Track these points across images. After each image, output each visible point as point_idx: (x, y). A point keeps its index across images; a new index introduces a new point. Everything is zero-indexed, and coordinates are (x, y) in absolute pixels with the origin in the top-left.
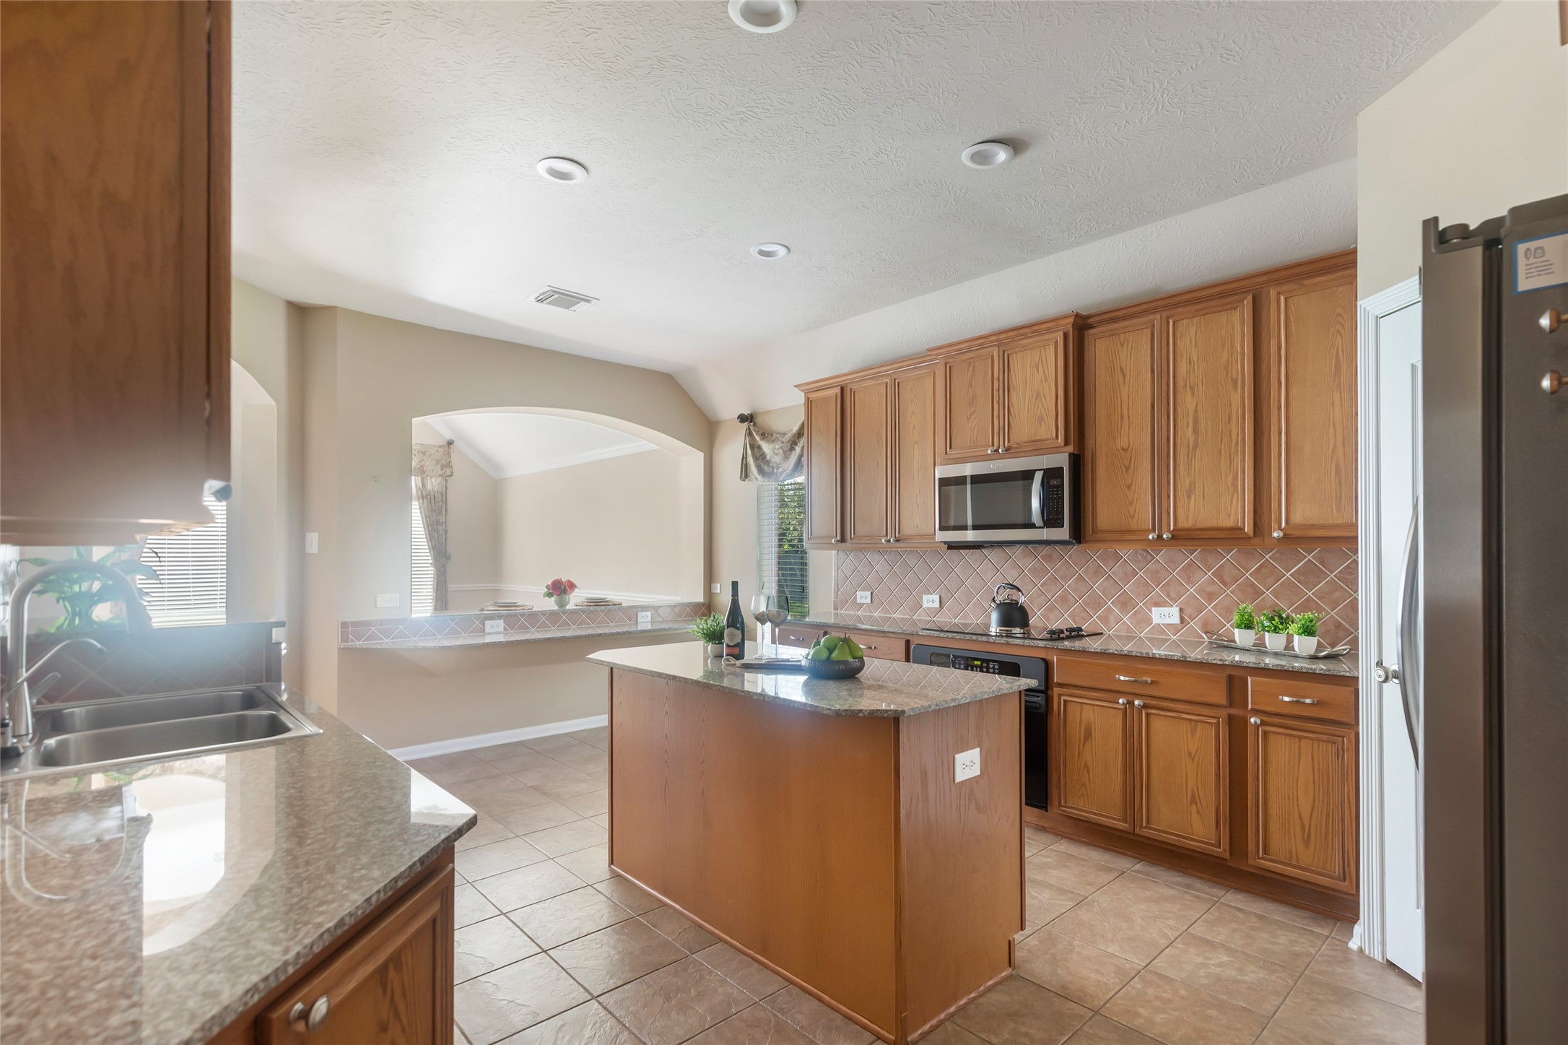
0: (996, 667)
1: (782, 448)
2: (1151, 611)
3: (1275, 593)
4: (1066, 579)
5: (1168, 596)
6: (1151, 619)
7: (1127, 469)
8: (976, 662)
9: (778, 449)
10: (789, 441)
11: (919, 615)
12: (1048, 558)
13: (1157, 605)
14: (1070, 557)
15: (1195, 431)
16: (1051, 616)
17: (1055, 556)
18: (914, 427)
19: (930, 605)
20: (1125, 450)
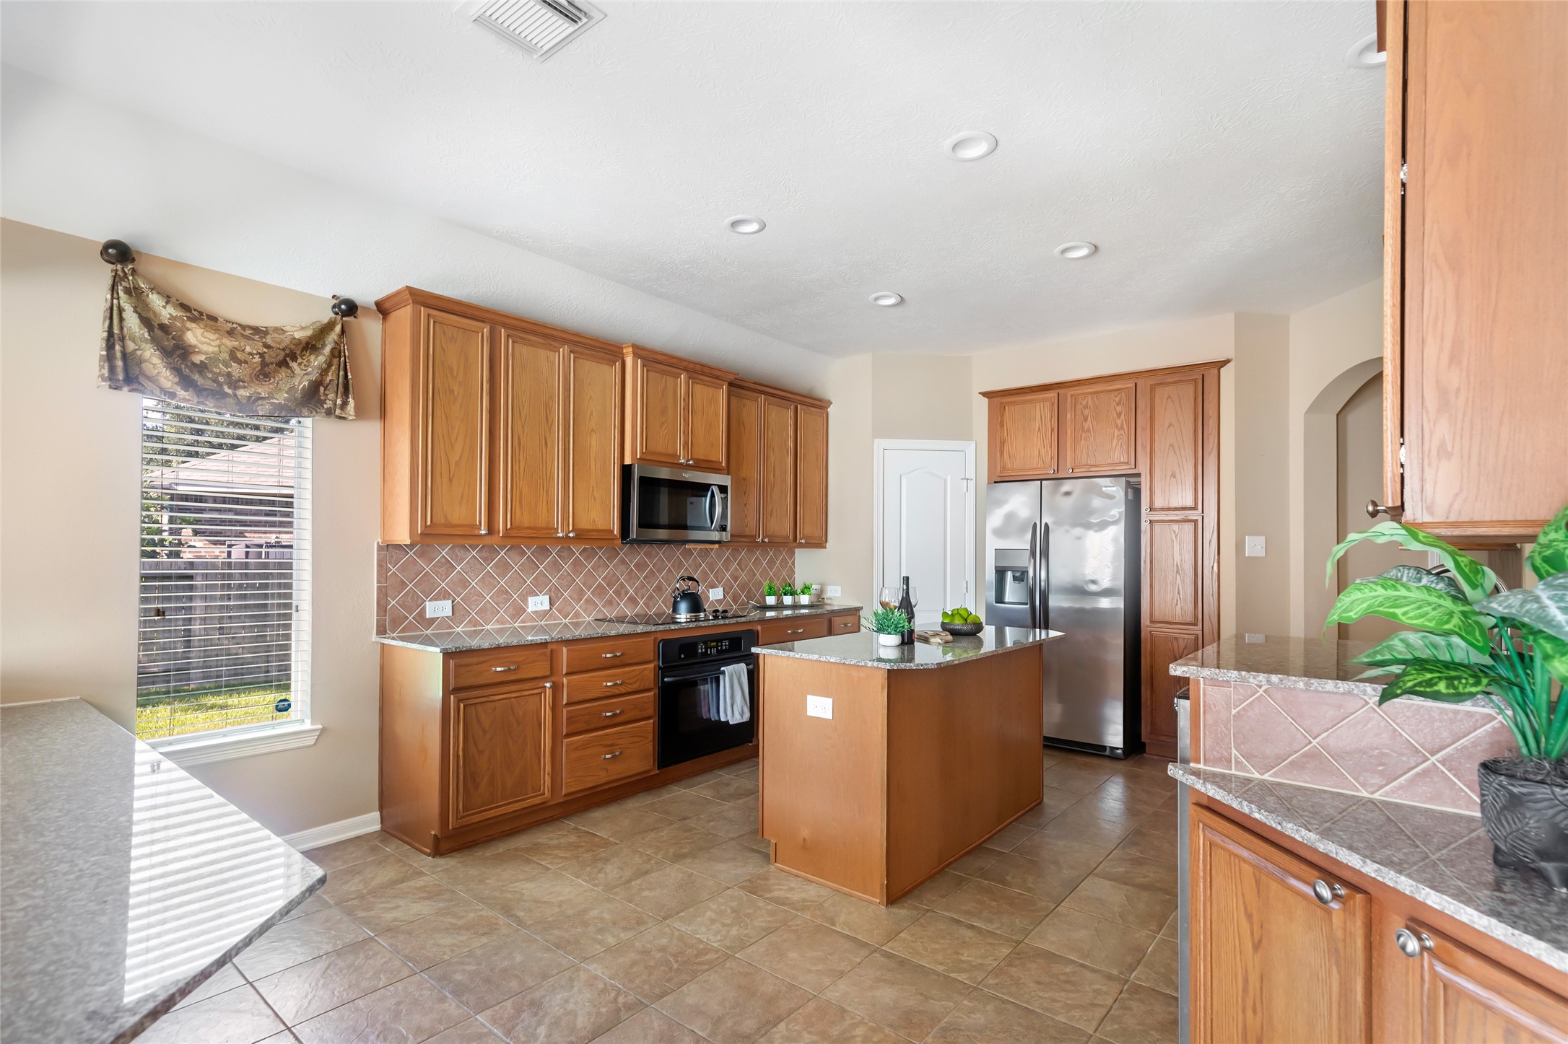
0: (727, 644)
1: (262, 355)
2: (709, 592)
3: (760, 575)
4: (660, 571)
5: (717, 580)
6: (709, 598)
7: (745, 493)
8: (712, 644)
9: (251, 354)
10: (284, 350)
11: (523, 622)
12: (648, 555)
13: (713, 587)
14: (663, 553)
15: (774, 476)
16: (651, 604)
17: (654, 552)
18: (592, 412)
19: (540, 608)
20: (744, 479)
